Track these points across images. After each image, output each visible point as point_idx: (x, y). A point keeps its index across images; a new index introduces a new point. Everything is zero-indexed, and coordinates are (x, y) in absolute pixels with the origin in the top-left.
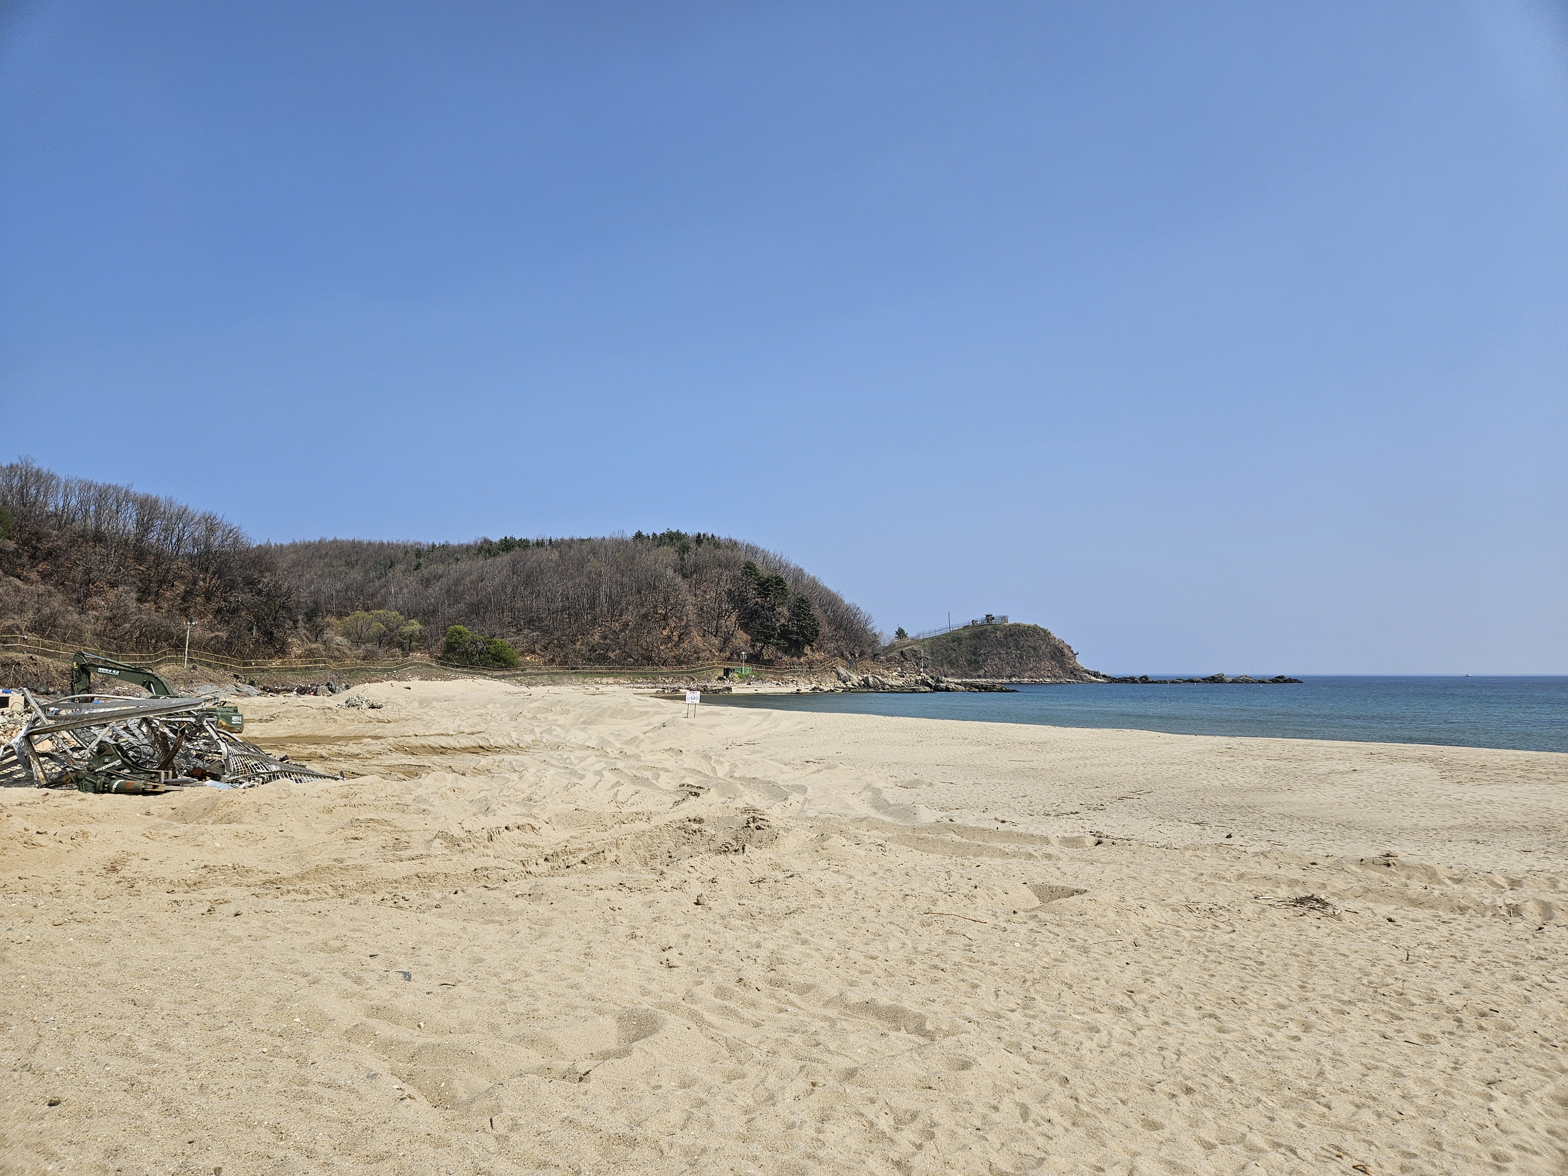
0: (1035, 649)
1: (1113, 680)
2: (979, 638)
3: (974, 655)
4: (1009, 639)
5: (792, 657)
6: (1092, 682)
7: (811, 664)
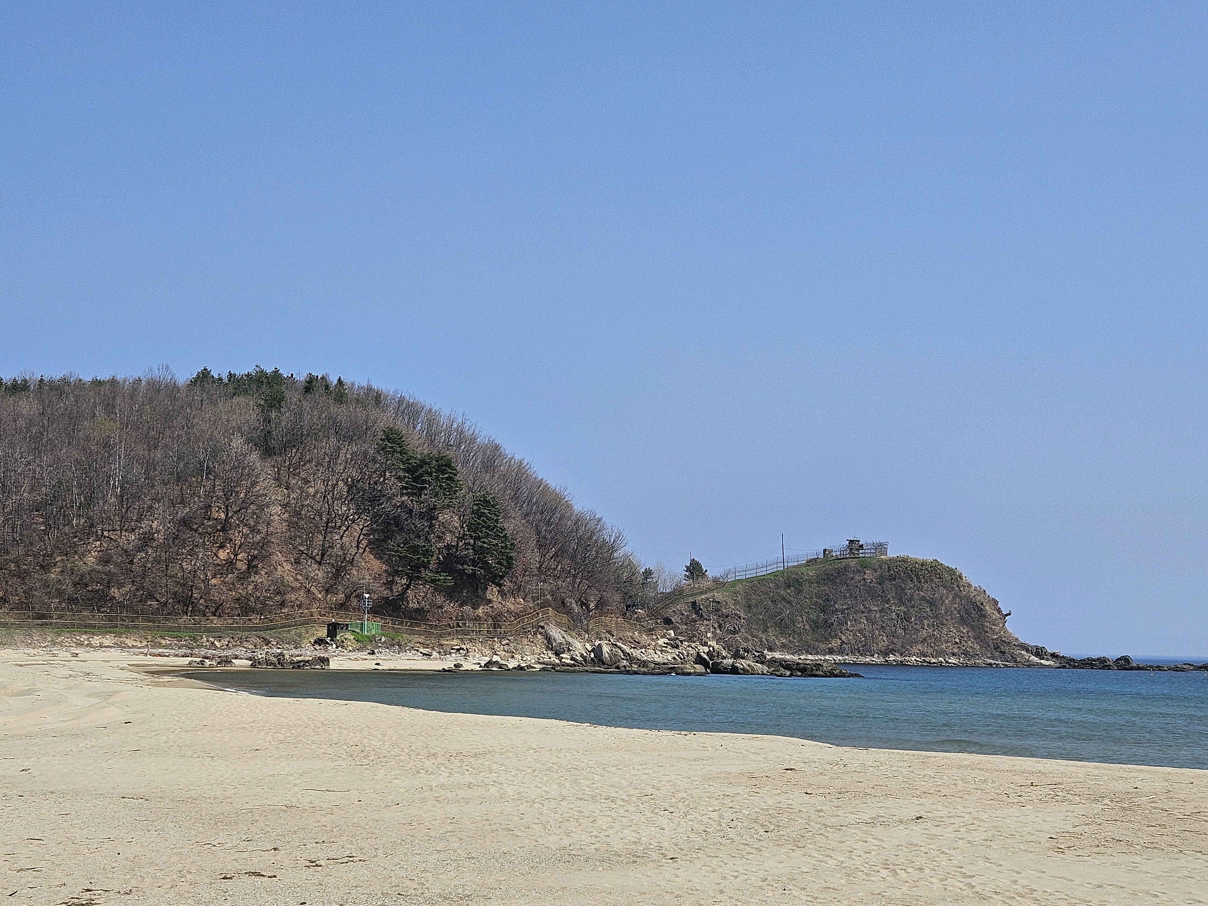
0: (932, 603)
1: (1069, 663)
2: (834, 582)
3: (823, 611)
4: (887, 585)
5: (461, 605)
6: (1031, 665)
7: (497, 620)
